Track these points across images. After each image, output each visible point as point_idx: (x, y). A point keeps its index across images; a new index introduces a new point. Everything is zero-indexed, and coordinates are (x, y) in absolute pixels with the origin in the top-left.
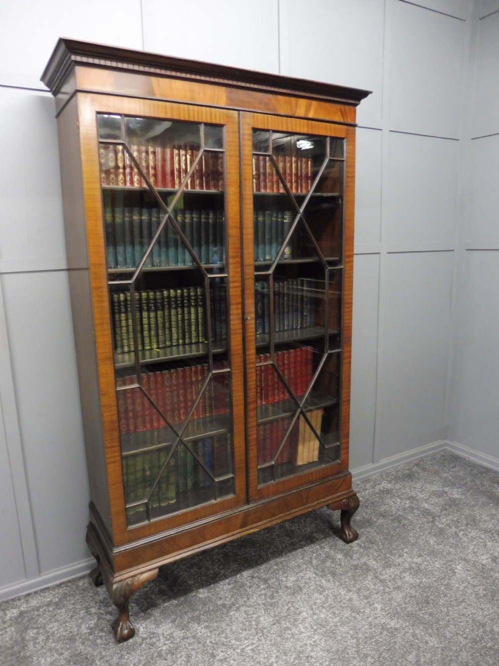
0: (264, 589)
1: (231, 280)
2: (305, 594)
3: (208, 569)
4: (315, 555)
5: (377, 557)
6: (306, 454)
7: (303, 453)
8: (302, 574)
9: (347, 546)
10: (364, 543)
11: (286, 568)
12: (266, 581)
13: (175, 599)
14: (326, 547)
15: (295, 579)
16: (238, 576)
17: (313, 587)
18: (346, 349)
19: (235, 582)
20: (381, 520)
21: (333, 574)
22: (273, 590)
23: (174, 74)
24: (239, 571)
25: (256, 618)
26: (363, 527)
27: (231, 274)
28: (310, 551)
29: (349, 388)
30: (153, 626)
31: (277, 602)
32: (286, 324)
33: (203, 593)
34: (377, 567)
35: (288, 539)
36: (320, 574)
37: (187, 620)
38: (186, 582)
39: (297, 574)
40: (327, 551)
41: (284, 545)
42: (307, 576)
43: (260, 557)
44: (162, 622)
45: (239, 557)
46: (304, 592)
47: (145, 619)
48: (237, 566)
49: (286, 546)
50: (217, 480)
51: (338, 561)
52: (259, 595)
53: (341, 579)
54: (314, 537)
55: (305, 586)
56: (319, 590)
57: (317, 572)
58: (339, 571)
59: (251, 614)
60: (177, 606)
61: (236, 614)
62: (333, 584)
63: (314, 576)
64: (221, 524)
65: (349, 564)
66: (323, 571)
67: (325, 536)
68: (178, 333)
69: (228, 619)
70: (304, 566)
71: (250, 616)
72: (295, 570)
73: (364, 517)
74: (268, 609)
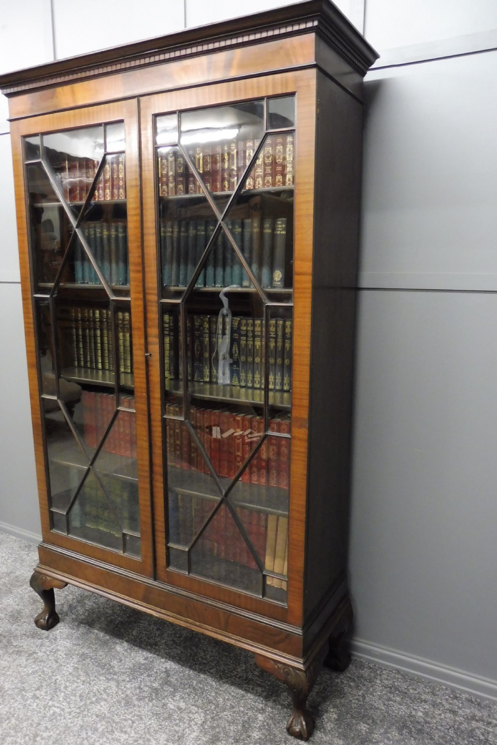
0: (152, 687)
2: (161, 725)
4: (241, 709)
8: (194, 709)
9: (282, 736)
11: (199, 692)
12: (166, 683)
13: (106, 633)
14: (267, 714)
15: (184, 707)
16: (162, 660)
17: (176, 728)
19: (152, 662)
21: (214, 740)
22: (154, 695)
24: (171, 658)
25: (102, 698)
28: (246, 702)
30: (64, 636)
31: (134, 706)
33: (122, 647)
36: (206, 727)
37: (80, 652)
38: (133, 630)
39: (193, 705)
40: (257, 719)
42: (195, 716)
43: (206, 664)
44: (71, 639)
46: (163, 723)
47: (71, 628)
48: (179, 653)
49: (240, 677)
51: (244, 736)
52: (140, 687)
54: (278, 696)
55: (176, 720)
56: (174, 736)
57: (208, 722)
59: (106, 692)
60: (97, 638)
61: (103, 681)
63: (200, 722)
66: (214, 728)
69: (92, 678)
70: (213, 707)
71: (103, 693)
72: (200, 701)
74: (120, 703)
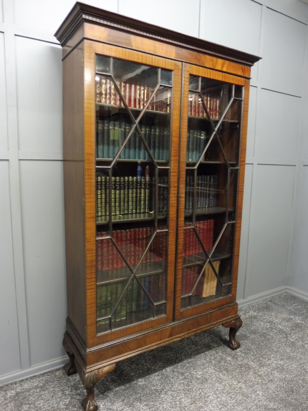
0: (182, 379)
1: (172, 171)
3: (143, 365)
4: (213, 357)
5: (254, 360)
6: (208, 290)
7: (206, 290)
8: (206, 370)
9: (233, 352)
10: (244, 350)
11: (195, 365)
12: (183, 374)
13: (123, 385)
14: (219, 352)
15: (202, 373)
16: (163, 371)
17: (214, 379)
18: (238, 221)
19: (162, 374)
20: (253, 335)
21: (227, 370)
22: (188, 380)
23: (145, 34)
24: (164, 367)
25: (179, 399)
26: (242, 340)
27: (172, 167)
28: (210, 355)
29: (239, 247)
30: (110, 404)
31: (192, 389)
32: (199, 204)
33: (141, 382)
34: (255, 366)
35: (194, 346)
36: (218, 370)
37: (132, 400)
38: (129, 374)
39: (203, 370)
40: (221, 355)
41: (192, 350)
42: (210, 372)
43: (177, 358)
44: (115, 401)
45: (163, 358)
46: (209, 382)
47: (104, 399)
48: (162, 363)
49: (193, 351)
50: (155, 304)
51: (229, 362)
52: (179, 384)
53: (232, 374)
54: (211, 346)
55: (209, 378)
56: (219, 381)
57: (216, 369)
58: (230, 369)
59: (175, 397)
60: (124, 390)
61: (165, 396)
62: (227, 377)
63: (214, 371)
64: (157, 334)
65: (236, 363)
66: (220, 368)
67: (218, 345)
68: (133, 206)
69: (160, 400)
70: (207, 364)
71: (175, 398)
72: (201, 367)
73: (242, 333)
74: (187, 393)
